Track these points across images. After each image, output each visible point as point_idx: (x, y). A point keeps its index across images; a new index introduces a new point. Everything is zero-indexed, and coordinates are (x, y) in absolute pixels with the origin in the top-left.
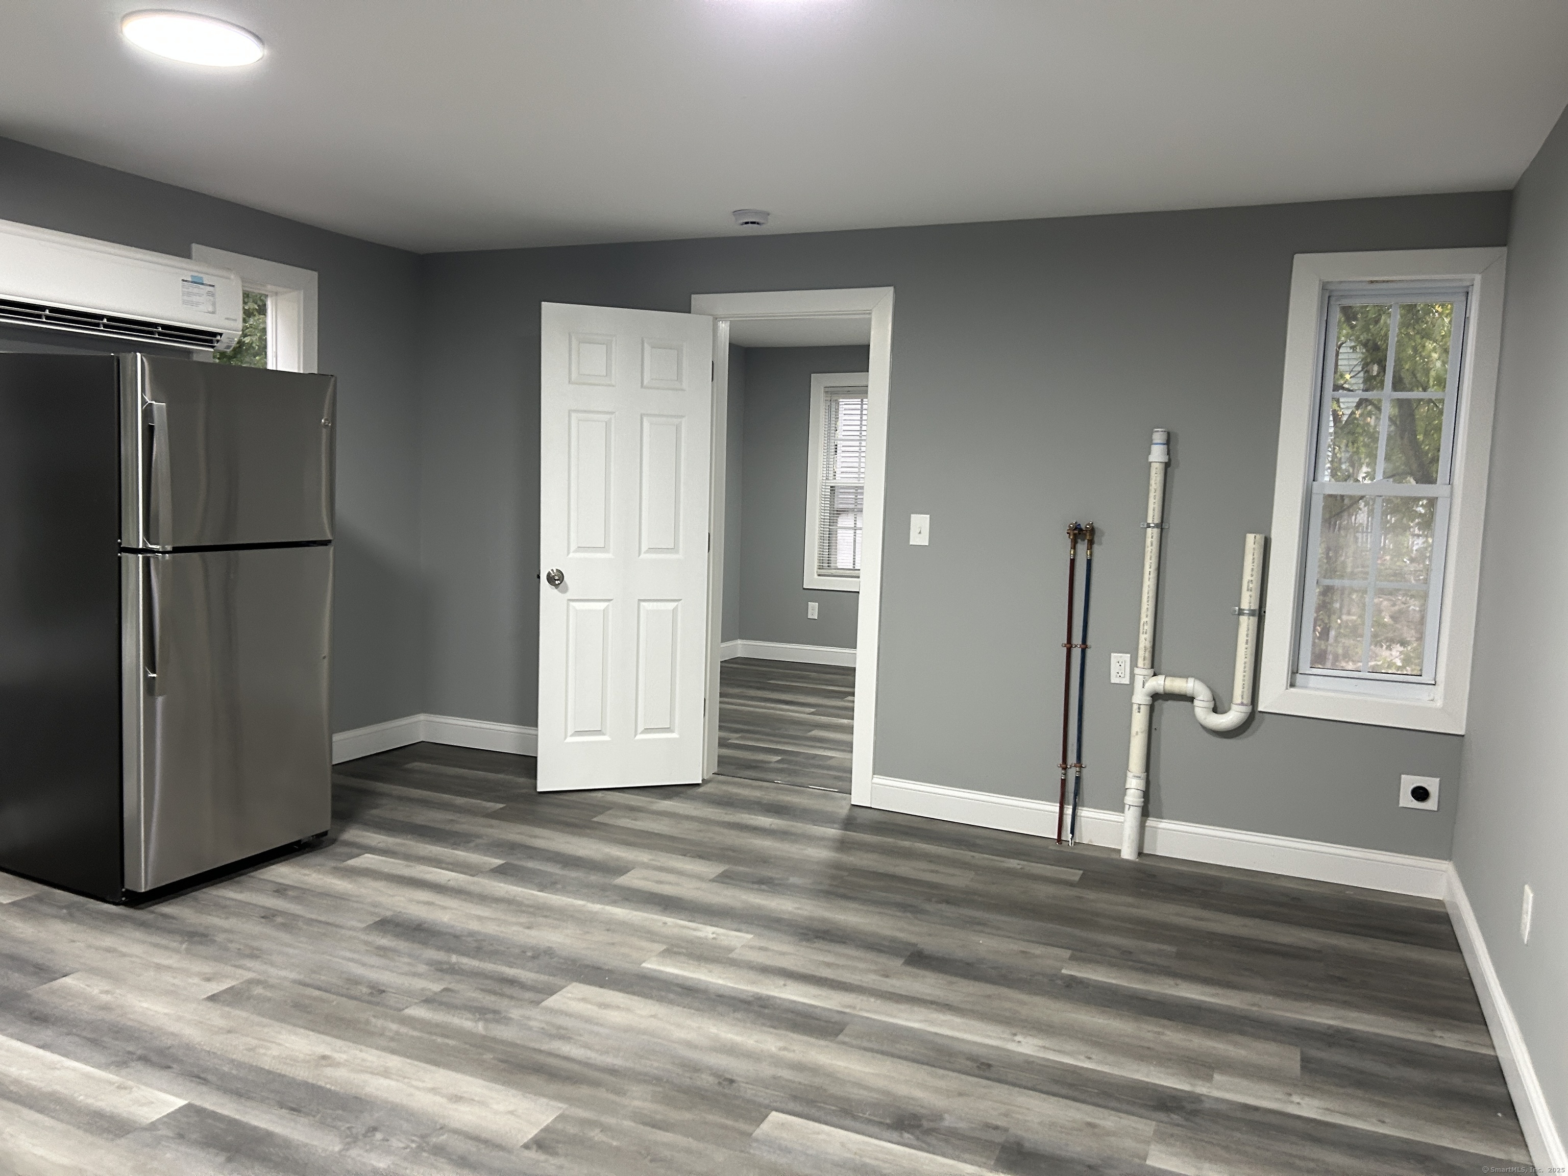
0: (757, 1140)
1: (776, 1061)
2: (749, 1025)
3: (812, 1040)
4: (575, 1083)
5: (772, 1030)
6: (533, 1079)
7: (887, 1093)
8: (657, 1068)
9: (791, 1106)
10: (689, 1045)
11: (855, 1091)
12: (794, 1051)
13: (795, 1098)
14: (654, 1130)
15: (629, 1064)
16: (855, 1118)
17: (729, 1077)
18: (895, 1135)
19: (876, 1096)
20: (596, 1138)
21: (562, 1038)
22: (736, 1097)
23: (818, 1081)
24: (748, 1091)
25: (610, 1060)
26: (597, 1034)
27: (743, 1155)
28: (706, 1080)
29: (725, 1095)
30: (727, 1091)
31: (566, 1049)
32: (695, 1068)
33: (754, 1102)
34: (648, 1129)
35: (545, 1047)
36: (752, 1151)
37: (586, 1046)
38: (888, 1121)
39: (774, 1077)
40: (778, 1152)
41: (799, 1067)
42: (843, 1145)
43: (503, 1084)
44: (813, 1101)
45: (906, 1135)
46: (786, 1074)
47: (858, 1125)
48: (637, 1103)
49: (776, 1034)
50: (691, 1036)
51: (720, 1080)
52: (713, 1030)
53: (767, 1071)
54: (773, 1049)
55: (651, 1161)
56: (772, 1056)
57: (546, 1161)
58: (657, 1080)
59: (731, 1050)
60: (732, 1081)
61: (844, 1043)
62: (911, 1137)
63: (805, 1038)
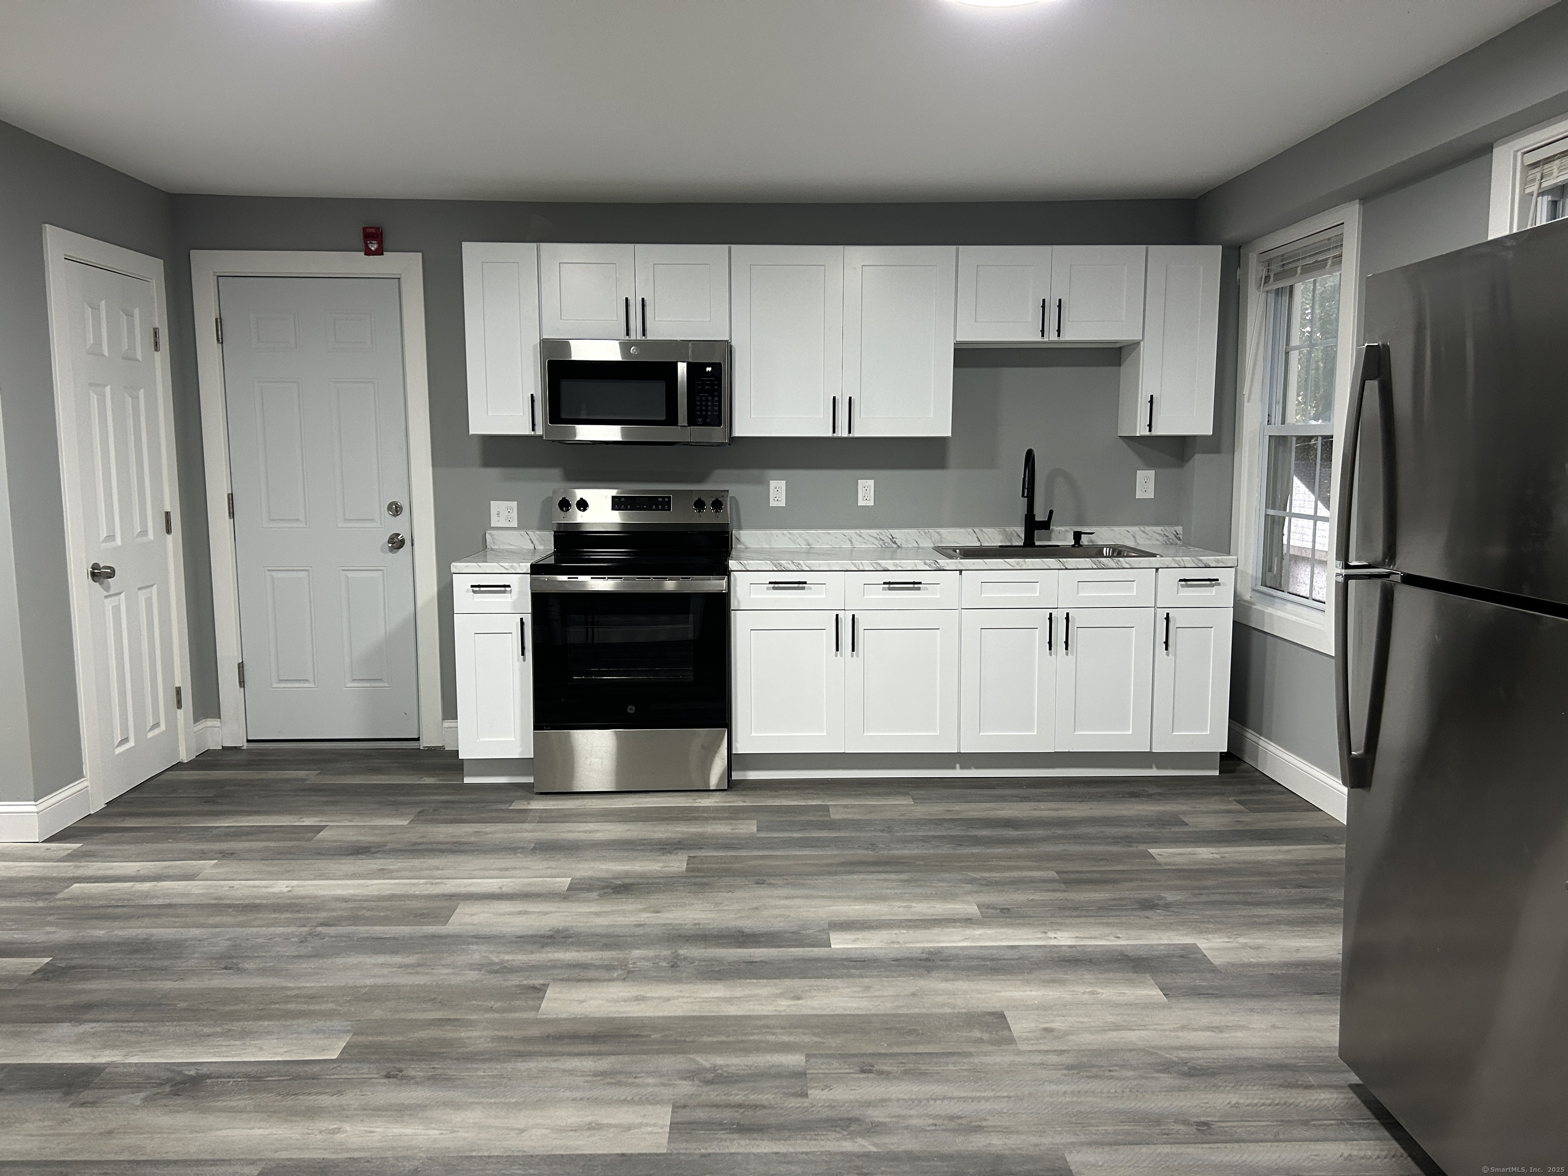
0: (348, 1031)
1: (342, 1113)
2: (389, 1154)
3: (296, 1155)
4: (548, 1037)
5: (356, 1155)
6: (592, 1029)
7: (204, 1111)
8: (477, 1069)
9: (317, 1068)
10: (456, 1106)
11: (242, 1103)
12: (321, 1132)
13: (314, 1077)
14: (447, 1017)
15: (509, 1066)
16: (246, 1076)
17: (391, 1080)
18: (205, 1070)
19: (218, 1104)
20: (492, 1002)
21: (604, 1074)
22: (378, 1061)
23: (289, 1102)
24: (366, 1071)
25: (533, 1065)
26: (570, 1088)
27: (357, 1019)
28: (416, 1070)
29: (391, 1061)
30: (390, 1065)
31: (588, 1064)
32: (434, 1080)
33: (357, 1061)
34: (452, 1017)
35: (612, 1059)
36: (349, 1023)
37: (571, 1072)
38: (209, 1081)
39: (340, 1093)
40: (324, 1028)
41: (313, 1113)
42: (261, 1049)
43: (614, 1019)
44: (294, 1079)
45: (192, 1073)
46: (326, 1100)
47: (244, 1069)
48: (476, 1034)
49: (348, 1150)
50: (458, 1117)
51: (401, 1074)
52: (434, 1133)
53: (351, 1098)
54: (347, 1127)
55: (435, 999)
56: (347, 1118)
57: (521, 981)
58: (471, 1058)
59: (401, 1112)
60: (388, 1076)
61: (252, 1162)
62: (186, 1072)
63: (306, 1155)
